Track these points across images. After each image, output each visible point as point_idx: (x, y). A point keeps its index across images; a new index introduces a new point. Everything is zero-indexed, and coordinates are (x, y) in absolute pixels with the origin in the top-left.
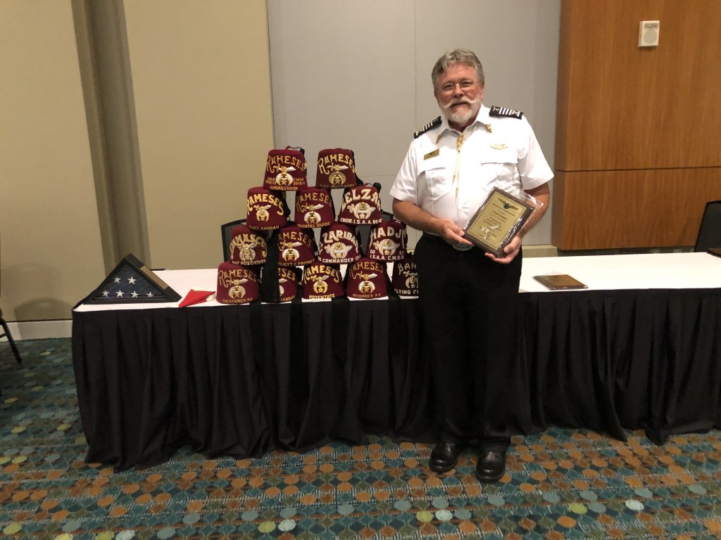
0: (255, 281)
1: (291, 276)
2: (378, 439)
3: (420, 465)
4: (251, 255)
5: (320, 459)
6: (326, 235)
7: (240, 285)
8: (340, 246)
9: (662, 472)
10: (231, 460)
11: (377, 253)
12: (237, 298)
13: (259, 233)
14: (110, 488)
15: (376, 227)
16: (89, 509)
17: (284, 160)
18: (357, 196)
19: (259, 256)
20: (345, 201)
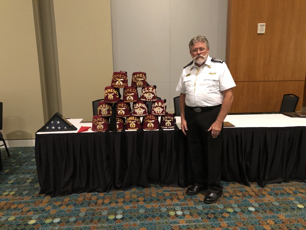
0: (107, 123)
1: (121, 121)
2: (154, 185)
3: (171, 195)
4: (106, 113)
5: (131, 193)
6: (135, 105)
7: (101, 124)
8: (140, 110)
9: (263, 197)
10: (97, 193)
11: (155, 112)
12: (100, 129)
13: (109, 104)
14: (49, 203)
15: (155, 102)
16: (42, 211)
17: (119, 76)
18: (147, 90)
19: (109, 113)
20: (142, 92)
